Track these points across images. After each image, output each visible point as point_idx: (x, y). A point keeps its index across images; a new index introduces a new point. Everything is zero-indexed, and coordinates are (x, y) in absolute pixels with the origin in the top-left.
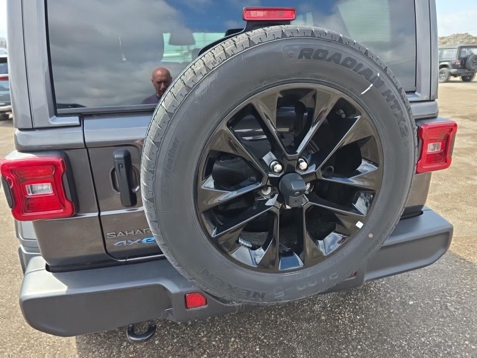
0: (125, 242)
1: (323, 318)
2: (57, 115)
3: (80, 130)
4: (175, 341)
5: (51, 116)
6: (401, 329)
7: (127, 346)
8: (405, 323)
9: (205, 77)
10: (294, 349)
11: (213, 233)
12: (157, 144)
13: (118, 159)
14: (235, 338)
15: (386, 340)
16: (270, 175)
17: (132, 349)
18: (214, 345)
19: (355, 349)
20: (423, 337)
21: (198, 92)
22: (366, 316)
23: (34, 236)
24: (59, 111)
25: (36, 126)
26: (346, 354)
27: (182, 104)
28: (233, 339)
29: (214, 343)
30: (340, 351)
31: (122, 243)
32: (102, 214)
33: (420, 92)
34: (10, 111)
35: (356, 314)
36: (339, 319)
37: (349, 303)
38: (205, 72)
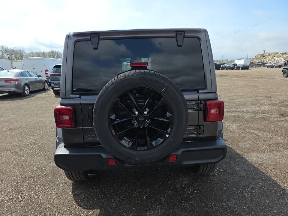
0: (90, 139)
1: (179, 190)
2: (73, 94)
3: (79, 99)
4: (111, 190)
5: (71, 94)
6: (214, 198)
7: (91, 190)
8: (218, 197)
9: (112, 85)
10: (161, 199)
11: (114, 133)
12: (97, 103)
13: (90, 109)
14: (136, 192)
15: (205, 202)
16: (134, 115)
17: (93, 191)
18: (127, 194)
19: (189, 203)
20: (224, 203)
21: (109, 89)
22: (200, 192)
23: (62, 136)
24: (74, 93)
25: (66, 97)
26: (184, 204)
27: (105, 92)
28: (135, 193)
29: (127, 193)
30: (181, 203)
31: (89, 139)
32: (84, 128)
33: (207, 89)
34: (59, 90)
35: (195, 190)
36: (186, 191)
37: (194, 186)
38: (111, 84)
